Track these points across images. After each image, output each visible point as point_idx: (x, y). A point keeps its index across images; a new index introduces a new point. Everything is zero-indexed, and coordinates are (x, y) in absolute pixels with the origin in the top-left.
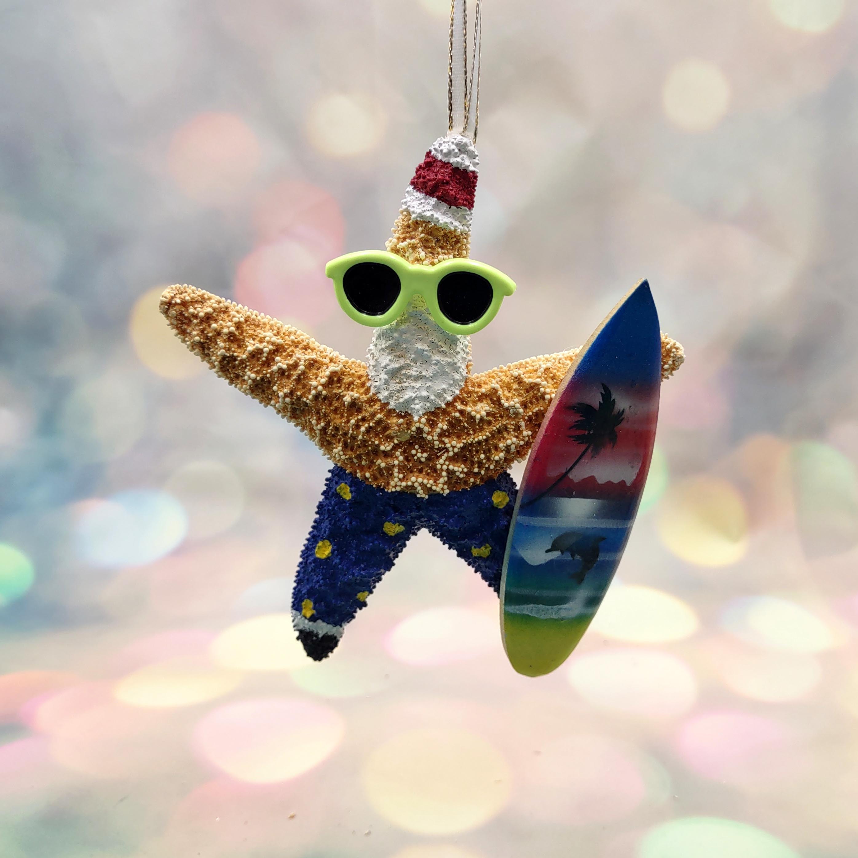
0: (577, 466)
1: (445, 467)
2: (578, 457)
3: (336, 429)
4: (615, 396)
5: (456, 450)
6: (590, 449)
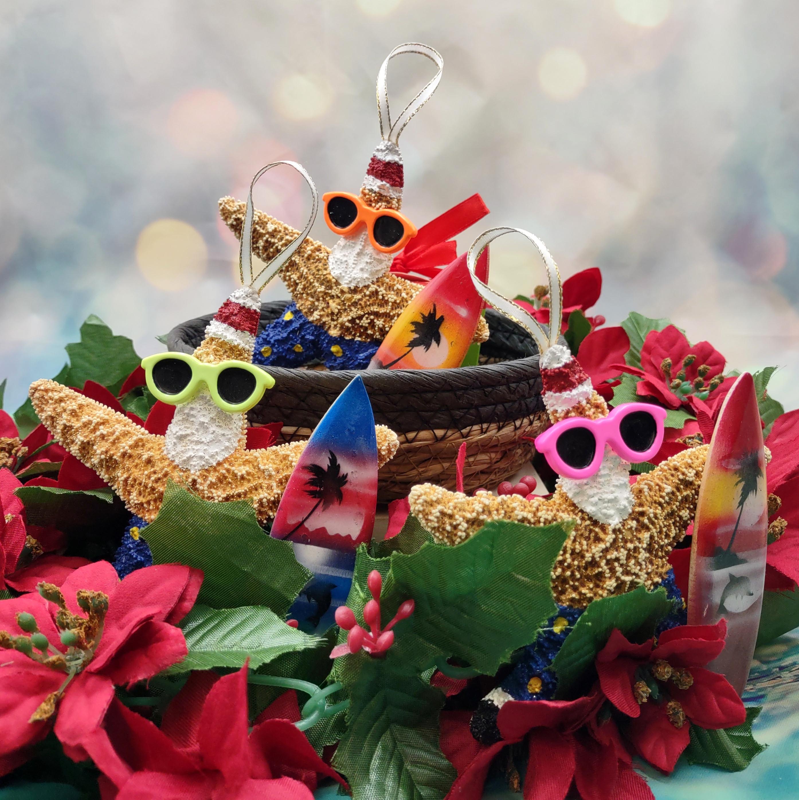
0: (311, 518)
2: (311, 509)
3: (135, 480)
4: (339, 461)
6: (321, 504)
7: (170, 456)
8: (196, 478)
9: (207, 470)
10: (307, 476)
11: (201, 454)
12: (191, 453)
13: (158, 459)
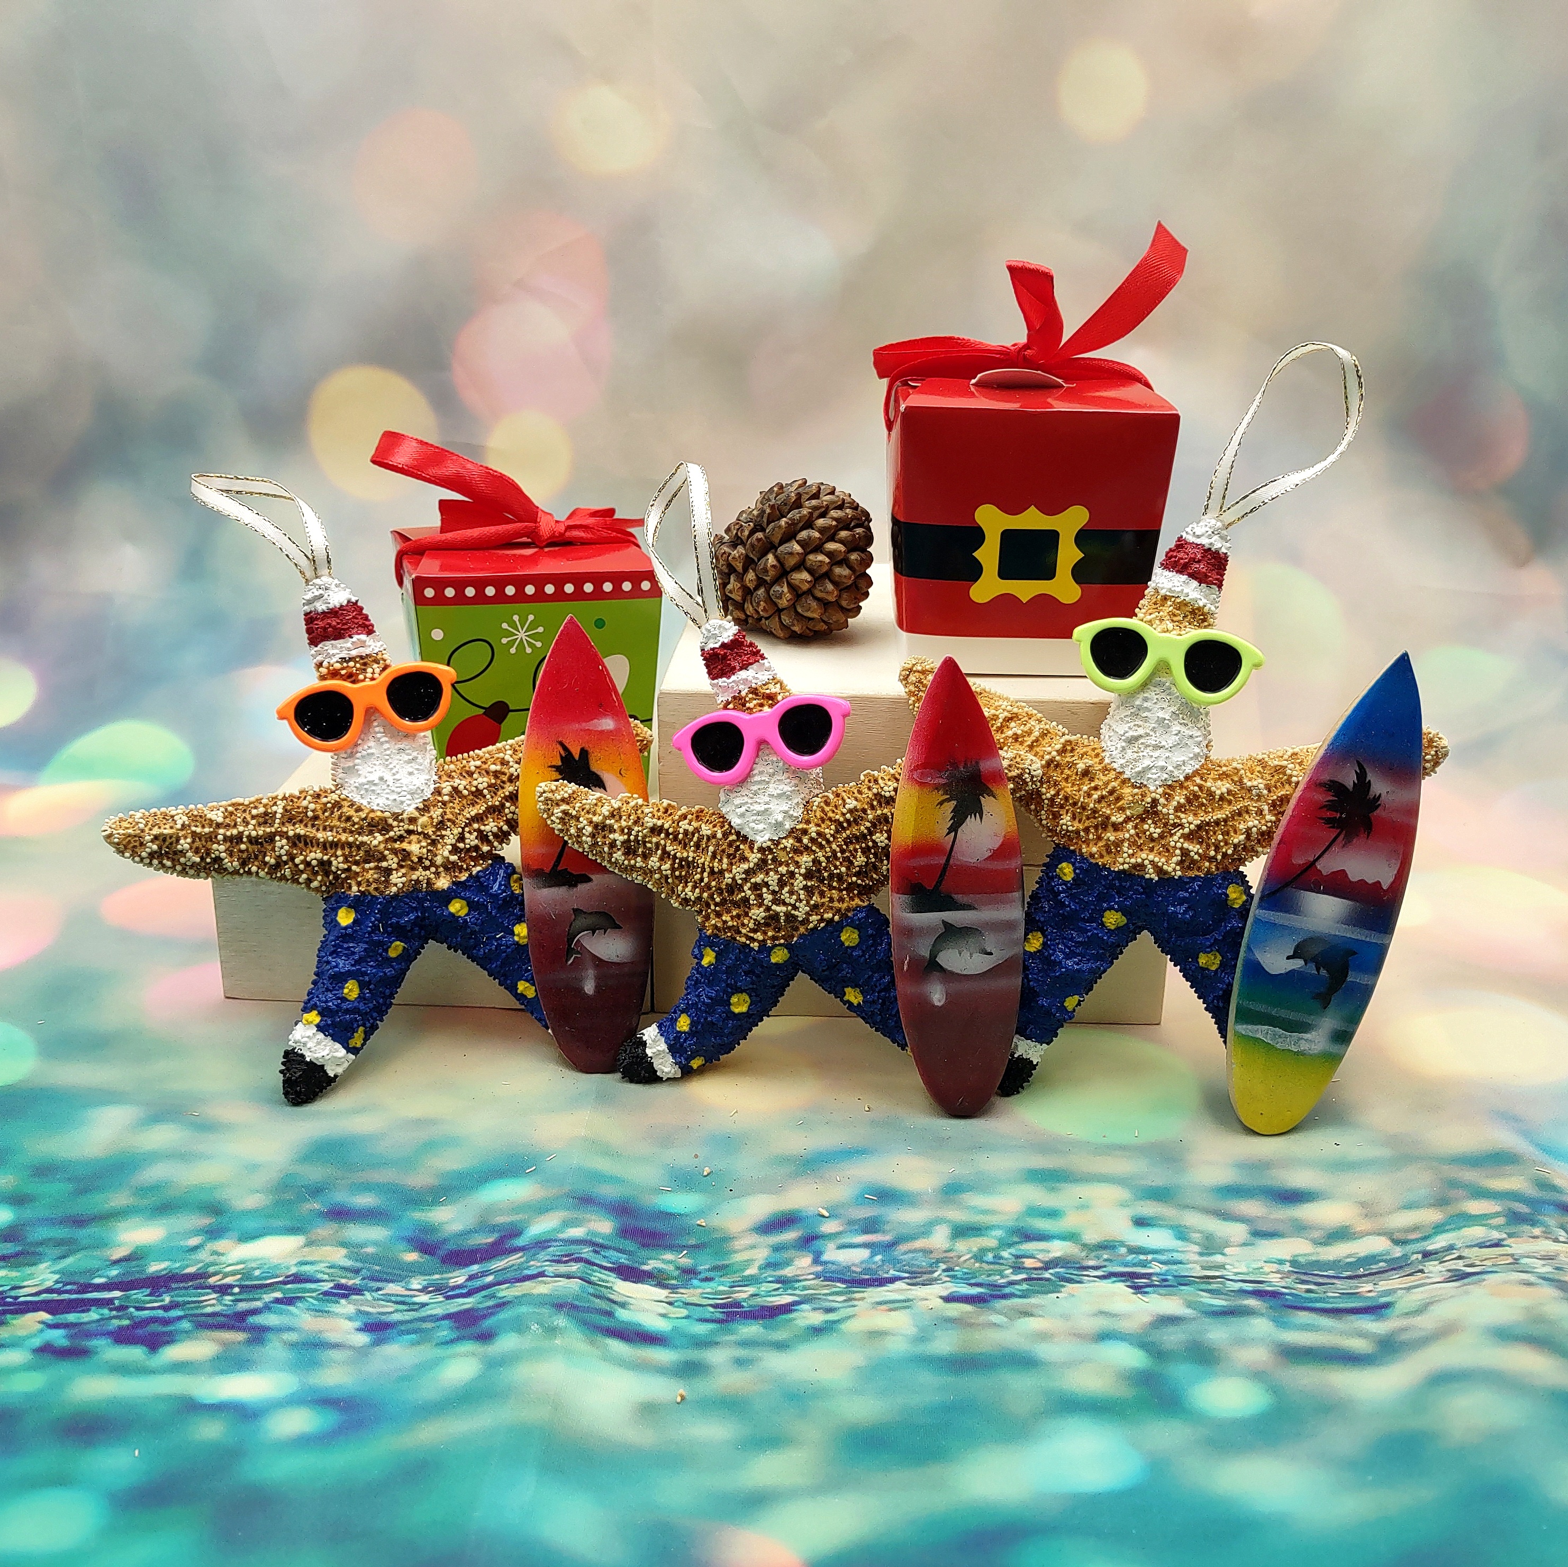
0: (1325, 856)
1: (1179, 845)
2: (1327, 844)
3: (1066, 798)
4: (1370, 777)
5: (1192, 827)
6: (1342, 836)
7: (1115, 766)
8: (1158, 796)
9: (1170, 786)
10: (1322, 797)
11: (1161, 763)
12: (1147, 762)
13: (1099, 770)
